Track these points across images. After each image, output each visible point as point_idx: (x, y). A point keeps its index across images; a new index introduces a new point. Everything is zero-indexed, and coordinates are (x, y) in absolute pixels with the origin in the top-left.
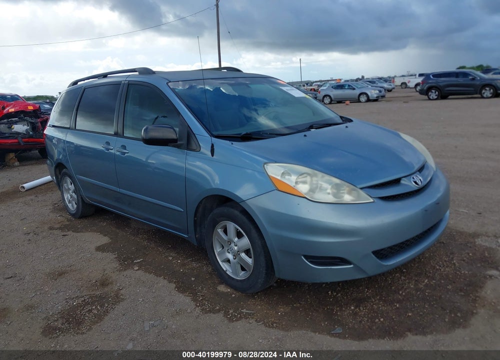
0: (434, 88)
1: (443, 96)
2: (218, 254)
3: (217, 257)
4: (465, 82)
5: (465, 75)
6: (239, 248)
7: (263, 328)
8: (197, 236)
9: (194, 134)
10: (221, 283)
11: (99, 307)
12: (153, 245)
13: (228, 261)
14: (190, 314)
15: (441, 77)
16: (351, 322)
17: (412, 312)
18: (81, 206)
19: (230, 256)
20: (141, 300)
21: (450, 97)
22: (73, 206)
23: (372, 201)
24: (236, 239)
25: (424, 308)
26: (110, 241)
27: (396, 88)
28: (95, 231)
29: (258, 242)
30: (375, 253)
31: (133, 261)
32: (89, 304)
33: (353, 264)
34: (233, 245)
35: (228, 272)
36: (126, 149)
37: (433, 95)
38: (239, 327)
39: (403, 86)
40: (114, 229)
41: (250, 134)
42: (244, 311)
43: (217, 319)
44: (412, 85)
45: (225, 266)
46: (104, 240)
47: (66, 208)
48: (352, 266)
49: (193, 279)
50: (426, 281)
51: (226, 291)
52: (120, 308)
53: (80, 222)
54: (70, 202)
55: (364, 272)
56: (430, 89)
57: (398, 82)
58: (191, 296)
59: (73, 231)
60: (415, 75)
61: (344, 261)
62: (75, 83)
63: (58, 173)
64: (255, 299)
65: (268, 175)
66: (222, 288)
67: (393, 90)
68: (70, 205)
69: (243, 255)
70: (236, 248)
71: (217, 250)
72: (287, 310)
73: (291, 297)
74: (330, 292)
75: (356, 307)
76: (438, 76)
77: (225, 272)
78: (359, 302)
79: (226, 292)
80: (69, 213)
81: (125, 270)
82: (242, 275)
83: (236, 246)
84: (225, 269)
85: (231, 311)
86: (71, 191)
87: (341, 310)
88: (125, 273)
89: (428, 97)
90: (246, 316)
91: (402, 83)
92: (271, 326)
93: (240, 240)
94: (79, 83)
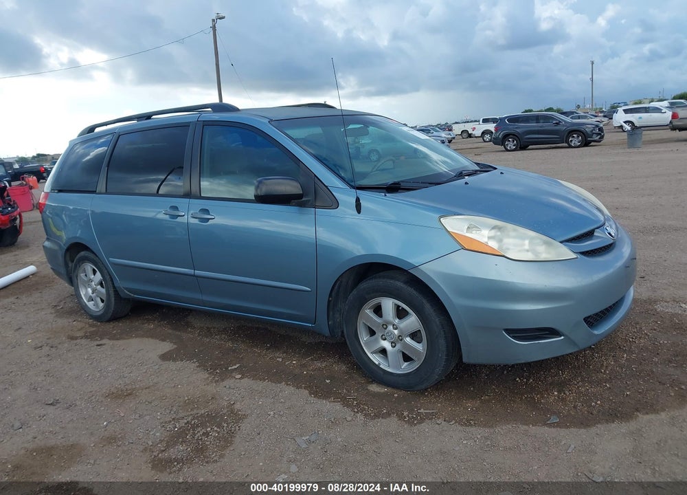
0: (511, 136)
1: (522, 147)
2: (366, 343)
3: (364, 348)
4: (549, 128)
5: (547, 119)
6: (401, 331)
7: (460, 428)
8: (330, 323)
9: (326, 187)
10: (372, 382)
11: (216, 429)
12: (242, 346)
13: (383, 351)
14: (351, 423)
15: (518, 122)
16: (564, 409)
17: (629, 390)
18: (113, 303)
19: (386, 344)
20: (272, 413)
21: (530, 147)
22: (96, 305)
23: (575, 257)
24: (397, 321)
25: (639, 384)
26: (176, 346)
27: (456, 137)
28: (142, 336)
29: (436, 319)
30: (586, 320)
31: (227, 369)
32: (198, 426)
33: (563, 335)
34: (390, 328)
35: (381, 366)
36: (209, 214)
37: (511, 144)
38: (427, 430)
39: (465, 135)
40: (170, 331)
41: (398, 183)
42: (422, 411)
43: (392, 423)
44: (478, 133)
45: (376, 359)
46: (166, 347)
47: (83, 309)
48: (562, 338)
49: (328, 381)
50: (625, 356)
51: (382, 391)
52: (246, 426)
53: (111, 326)
54: (91, 299)
55: (575, 344)
56: (506, 137)
57: (457, 129)
58: (339, 402)
59: (109, 339)
60: (479, 121)
61: (553, 332)
62: (91, 129)
63: (68, 258)
64: (427, 396)
65: (448, 232)
66: (374, 388)
67: (453, 141)
68: (90, 305)
69: (408, 340)
70: (396, 332)
71: (364, 337)
72: (477, 405)
73: (472, 389)
74: (518, 379)
75: (559, 392)
76: (514, 119)
77: (378, 366)
78: (561, 386)
79: (384, 393)
80: (91, 315)
81: (223, 380)
82: (405, 368)
83: (396, 329)
84: (377, 363)
85: (405, 414)
86: (93, 283)
87: (543, 397)
88: (225, 383)
89: (505, 147)
90: (430, 417)
91: (462, 132)
92: (467, 423)
93: (402, 320)
94: (97, 130)
